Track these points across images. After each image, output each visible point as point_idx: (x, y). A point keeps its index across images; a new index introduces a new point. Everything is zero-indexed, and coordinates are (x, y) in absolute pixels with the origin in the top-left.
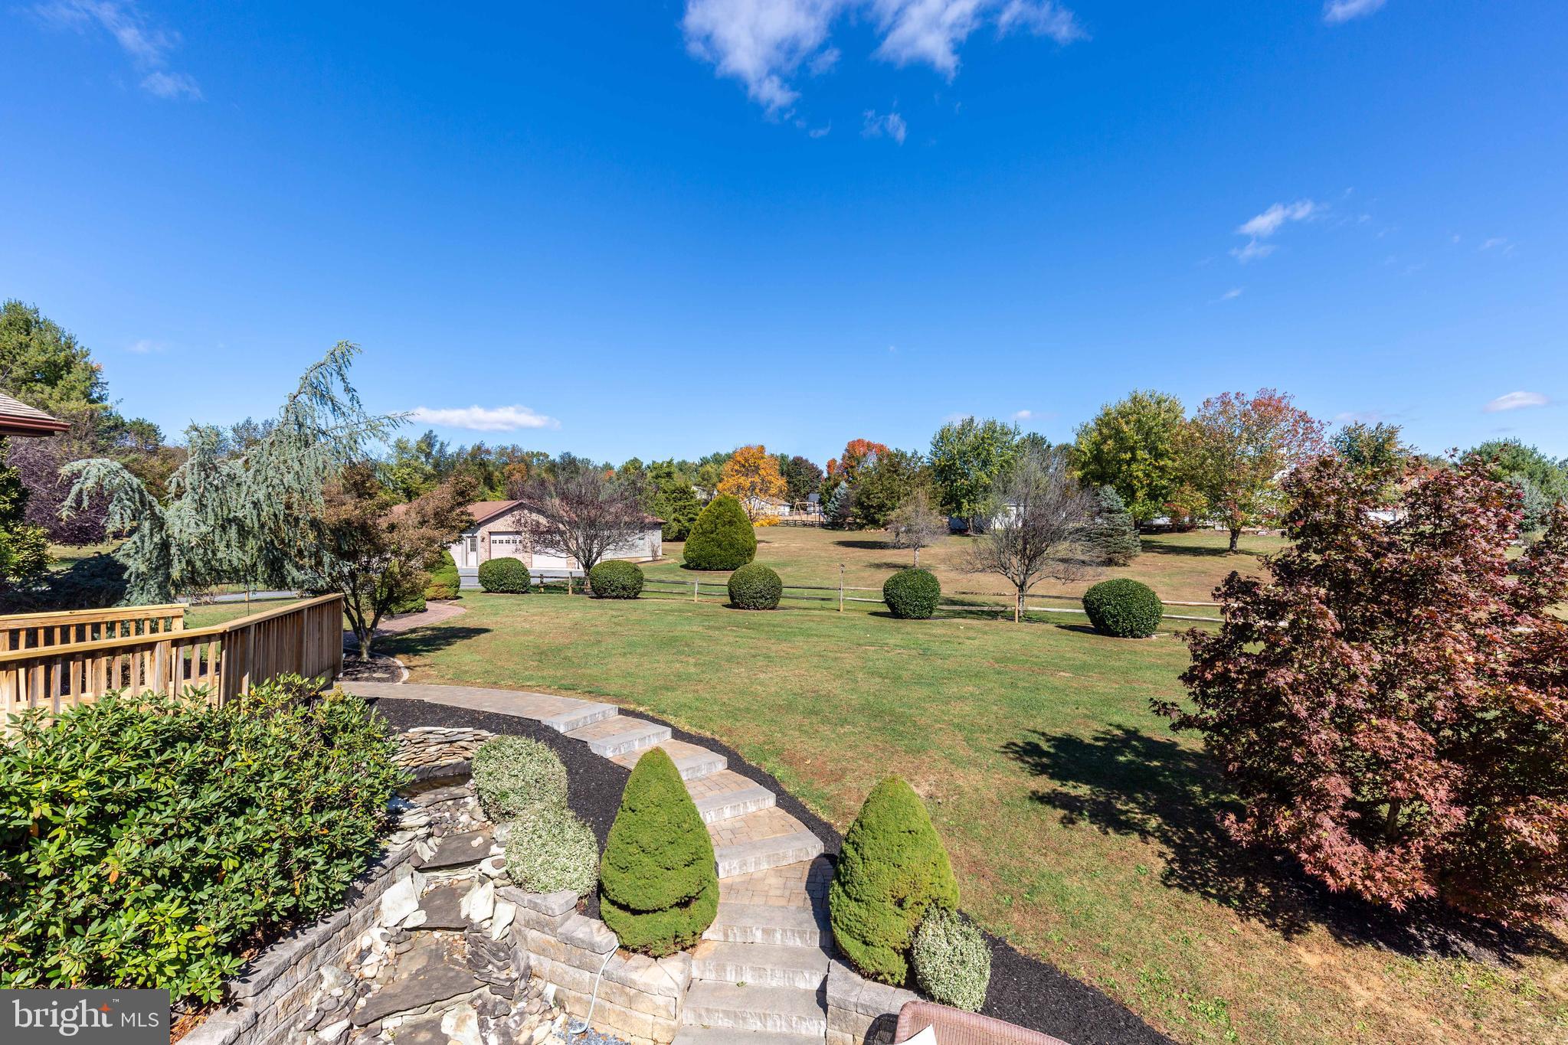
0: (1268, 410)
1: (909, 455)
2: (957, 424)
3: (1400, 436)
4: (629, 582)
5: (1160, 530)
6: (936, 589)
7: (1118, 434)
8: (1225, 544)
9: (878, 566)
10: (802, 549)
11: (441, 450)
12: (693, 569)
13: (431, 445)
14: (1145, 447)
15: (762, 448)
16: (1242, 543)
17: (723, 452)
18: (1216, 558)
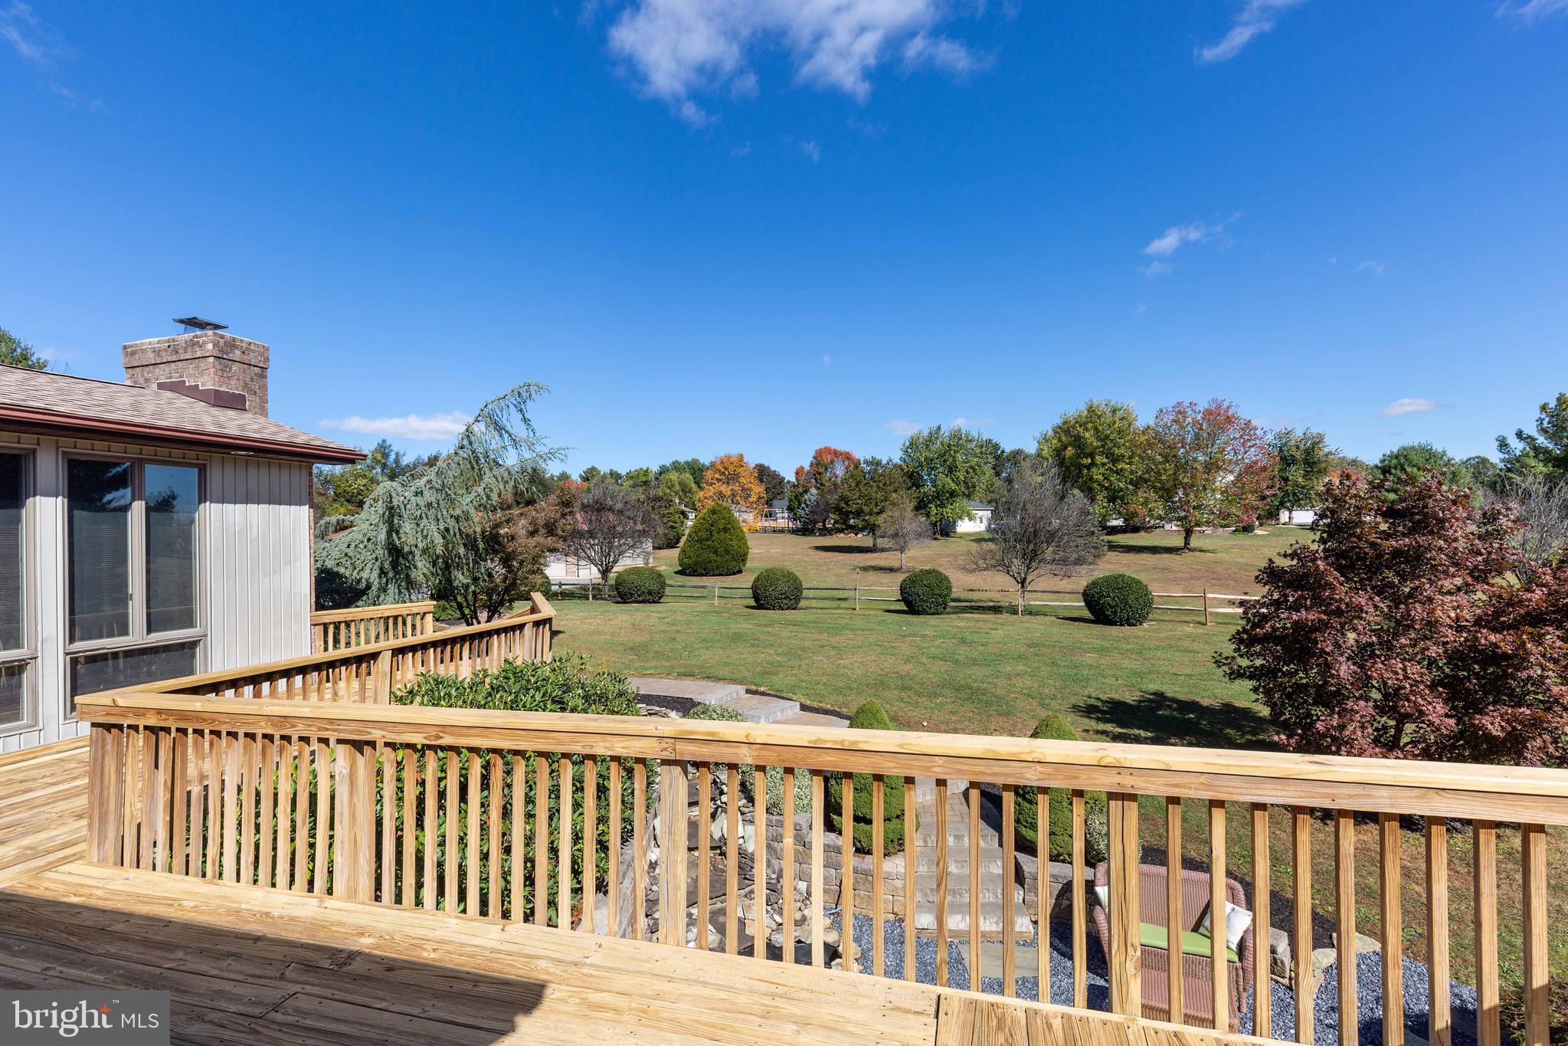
0: (1219, 419)
1: (884, 462)
2: (926, 433)
3: (1327, 440)
4: (655, 587)
5: (1114, 531)
6: (949, 588)
7: (1078, 442)
8: (1179, 542)
9: (865, 569)
10: (784, 555)
11: (397, 461)
12: (690, 575)
13: (386, 456)
14: (1102, 453)
15: (741, 457)
16: (1194, 542)
17: (682, 460)
18: (1173, 556)
